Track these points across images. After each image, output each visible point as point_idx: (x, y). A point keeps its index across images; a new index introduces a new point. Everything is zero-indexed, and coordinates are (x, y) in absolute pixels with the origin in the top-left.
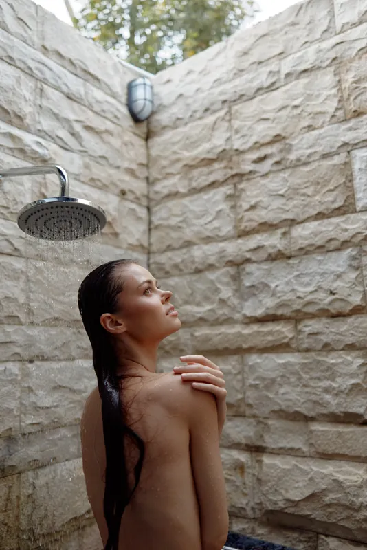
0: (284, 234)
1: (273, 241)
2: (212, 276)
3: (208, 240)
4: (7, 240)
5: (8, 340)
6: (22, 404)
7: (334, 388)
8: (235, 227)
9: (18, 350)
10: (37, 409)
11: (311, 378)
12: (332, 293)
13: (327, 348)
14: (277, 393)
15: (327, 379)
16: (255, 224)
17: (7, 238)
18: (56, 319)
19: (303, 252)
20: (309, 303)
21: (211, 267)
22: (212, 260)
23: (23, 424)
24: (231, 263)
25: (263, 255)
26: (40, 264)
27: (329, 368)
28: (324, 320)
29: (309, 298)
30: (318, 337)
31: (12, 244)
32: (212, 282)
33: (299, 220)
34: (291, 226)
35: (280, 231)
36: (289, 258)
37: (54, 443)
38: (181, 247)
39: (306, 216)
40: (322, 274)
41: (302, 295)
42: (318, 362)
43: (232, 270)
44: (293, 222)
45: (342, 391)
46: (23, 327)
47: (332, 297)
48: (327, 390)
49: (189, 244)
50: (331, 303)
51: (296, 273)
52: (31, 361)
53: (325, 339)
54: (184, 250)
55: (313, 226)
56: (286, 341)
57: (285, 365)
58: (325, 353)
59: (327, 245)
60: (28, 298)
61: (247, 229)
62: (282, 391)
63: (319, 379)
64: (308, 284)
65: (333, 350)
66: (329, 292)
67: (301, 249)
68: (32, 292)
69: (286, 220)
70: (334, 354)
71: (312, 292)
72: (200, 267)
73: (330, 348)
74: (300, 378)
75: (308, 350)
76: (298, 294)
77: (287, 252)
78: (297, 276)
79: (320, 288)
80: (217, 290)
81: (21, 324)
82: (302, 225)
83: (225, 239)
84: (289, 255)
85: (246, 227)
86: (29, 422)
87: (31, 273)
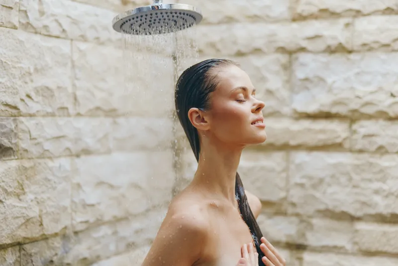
0: (347, 25)
1: (333, 32)
2: (257, 61)
3: (255, 18)
4: (57, 21)
5: (61, 134)
6: (73, 202)
7: (384, 191)
8: (291, 8)
9: (68, 144)
10: (85, 206)
11: (363, 180)
12: (392, 95)
13: (381, 150)
14: (324, 193)
15: (378, 180)
16: (314, 10)
17: (57, 18)
18: (98, 108)
19: (366, 48)
20: (367, 104)
21: (257, 51)
22: (259, 43)
23: (74, 222)
24: (282, 50)
25: (320, 45)
26: (83, 46)
27: (381, 171)
28: (382, 122)
29: (368, 98)
30: (374, 139)
31: (60, 25)
32: (258, 69)
33: (365, 12)
34: (355, 17)
35: (343, 21)
36: (350, 52)
37: (98, 241)
38: (220, 23)
39: (374, 8)
40: (384, 75)
41: (361, 94)
42: (371, 164)
43: (284, 59)
44: (358, 13)
45: (392, 194)
46: (71, 119)
47: (392, 100)
48: (377, 192)
49: (230, 20)
50: (390, 106)
51: (357, 70)
52: (78, 156)
53: (380, 141)
54: (224, 27)
55: (380, 21)
56: (339, 141)
57: (335, 166)
58: (378, 156)
59: (393, 44)
60: (74, 85)
61: (305, 14)
62: (330, 190)
63: (370, 180)
64: (368, 83)
65: (387, 152)
66: (389, 94)
67: (364, 45)
68: (77, 79)
69: (351, 10)
70: (387, 157)
71: (372, 93)
72: (244, 50)
73: (383, 151)
74: (350, 179)
75: (361, 151)
76: (358, 93)
77: (349, 46)
78: (358, 74)
79: (380, 89)
80: (263, 79)
81: (69, 115)
82: (368, 18)
83: (276, 21)
84: (350, 49)
85: (303, 11)
86: (79, 220)
87: (76, 57)
